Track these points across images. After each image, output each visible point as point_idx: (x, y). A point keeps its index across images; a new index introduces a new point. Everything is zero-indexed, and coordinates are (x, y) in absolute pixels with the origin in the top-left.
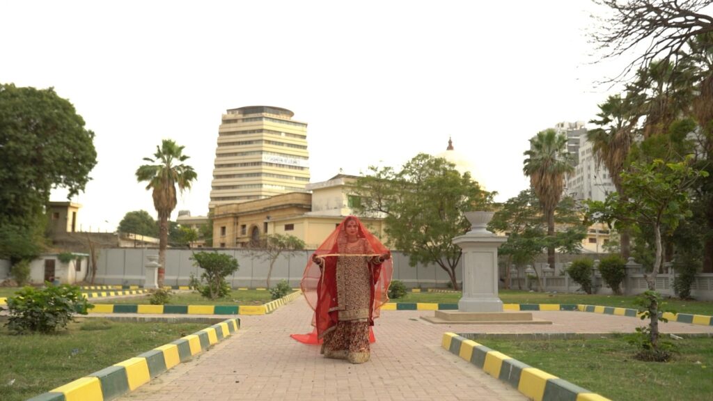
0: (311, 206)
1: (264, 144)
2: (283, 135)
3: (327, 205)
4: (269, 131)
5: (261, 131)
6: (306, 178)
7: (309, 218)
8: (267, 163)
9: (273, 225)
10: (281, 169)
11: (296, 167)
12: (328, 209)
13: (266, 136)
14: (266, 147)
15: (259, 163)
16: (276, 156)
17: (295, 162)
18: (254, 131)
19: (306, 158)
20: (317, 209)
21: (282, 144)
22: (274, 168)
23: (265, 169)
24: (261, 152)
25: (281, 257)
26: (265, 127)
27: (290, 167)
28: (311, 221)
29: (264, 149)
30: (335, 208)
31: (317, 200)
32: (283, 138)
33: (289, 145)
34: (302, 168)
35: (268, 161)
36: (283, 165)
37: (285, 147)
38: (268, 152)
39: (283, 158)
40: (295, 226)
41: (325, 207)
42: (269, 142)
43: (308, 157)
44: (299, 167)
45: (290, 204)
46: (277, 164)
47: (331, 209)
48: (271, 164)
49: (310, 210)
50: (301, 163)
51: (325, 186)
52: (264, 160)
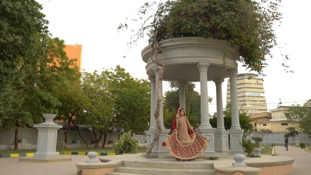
0: (271, 117)
1: (246, 89)
2: (253, 84)
3: (277, 117)
4: (247, 83)
5: (244, 84)
6: (264, 101)
7: (272, 122)
8: (247, 96)
9: (259, 124)
10: (254, 98)
11: (259, 97)
12: (278, 118)
13: (246, 86)
14: (247, 90)
15: (244, 96)
16: (251, 93)
17: (259, 95)
18: (241, 84)
19: (263, 93)
20: (274, 118)
21: (253, 88)
22: (251, 98)
23: (247, 98)
24: (245, 92)
25: (265, 135)
26: (246, 82)
27: (257, 97)
28: (272, 123)
29: (246, 91)
30: (280, 118)
31: (273, 115)
32: (253, 85)
33: (256, 88)
34: (262, 97)
35: (248, 95)
36: (254, 96)
37: (254, 89)
38: (247, 91)
39: (254, 94)
40: (267, 125)
41: (276, 118)
42: (248, 88)
43: (264, 92)
44: (261, 97)
45: (264, 117)
46: (252, 96)
47: (279, 118)
48: (249, 96)
49: (271, 118)
50: (262, 95)
51: (276, 110)
52: (246, 95)
